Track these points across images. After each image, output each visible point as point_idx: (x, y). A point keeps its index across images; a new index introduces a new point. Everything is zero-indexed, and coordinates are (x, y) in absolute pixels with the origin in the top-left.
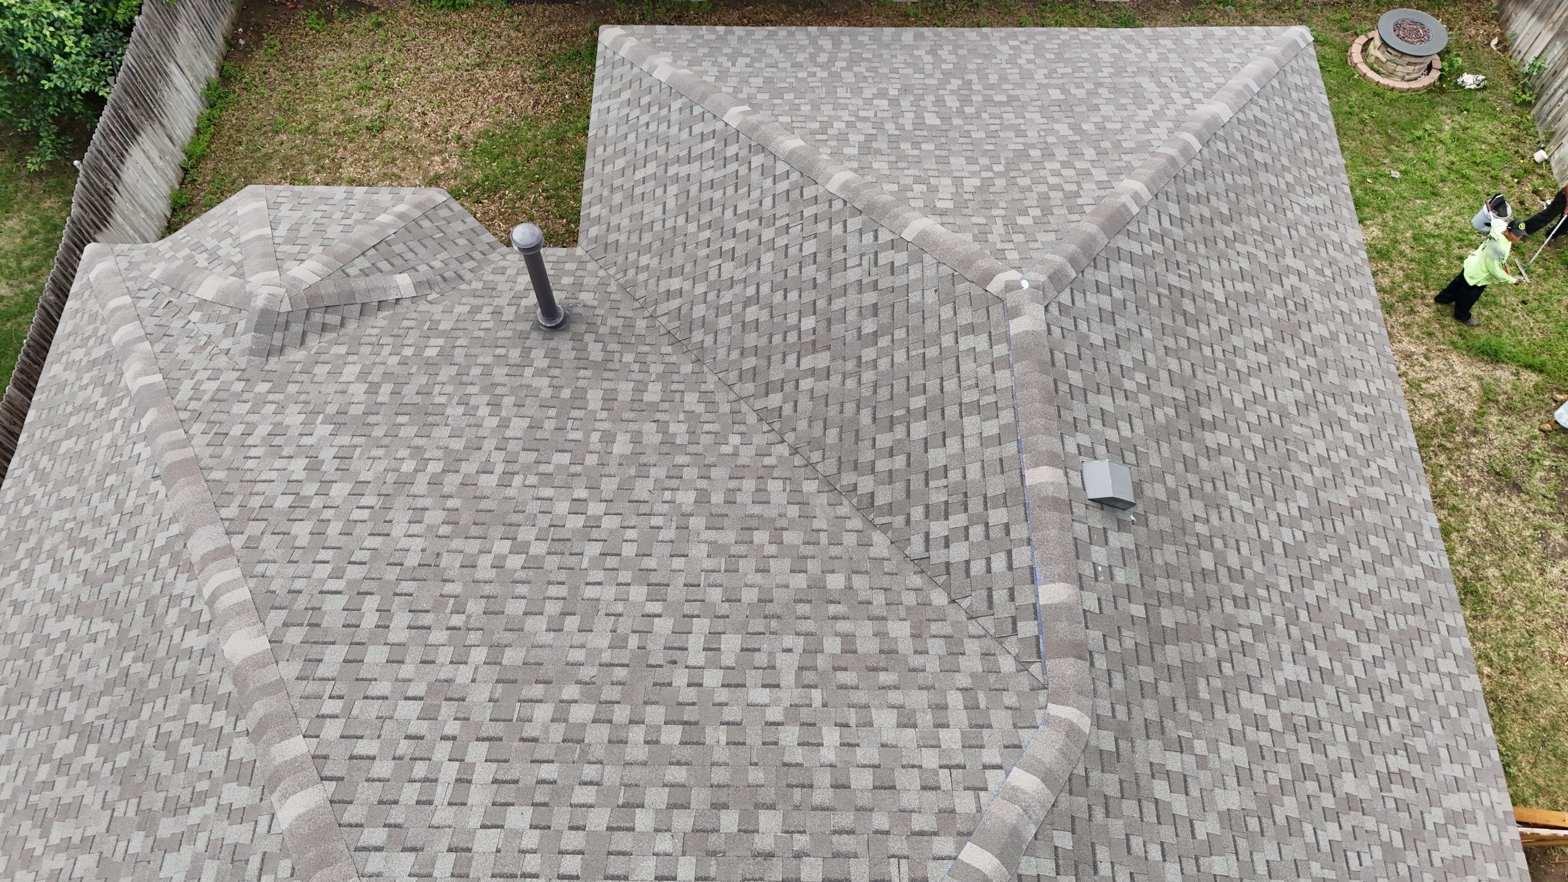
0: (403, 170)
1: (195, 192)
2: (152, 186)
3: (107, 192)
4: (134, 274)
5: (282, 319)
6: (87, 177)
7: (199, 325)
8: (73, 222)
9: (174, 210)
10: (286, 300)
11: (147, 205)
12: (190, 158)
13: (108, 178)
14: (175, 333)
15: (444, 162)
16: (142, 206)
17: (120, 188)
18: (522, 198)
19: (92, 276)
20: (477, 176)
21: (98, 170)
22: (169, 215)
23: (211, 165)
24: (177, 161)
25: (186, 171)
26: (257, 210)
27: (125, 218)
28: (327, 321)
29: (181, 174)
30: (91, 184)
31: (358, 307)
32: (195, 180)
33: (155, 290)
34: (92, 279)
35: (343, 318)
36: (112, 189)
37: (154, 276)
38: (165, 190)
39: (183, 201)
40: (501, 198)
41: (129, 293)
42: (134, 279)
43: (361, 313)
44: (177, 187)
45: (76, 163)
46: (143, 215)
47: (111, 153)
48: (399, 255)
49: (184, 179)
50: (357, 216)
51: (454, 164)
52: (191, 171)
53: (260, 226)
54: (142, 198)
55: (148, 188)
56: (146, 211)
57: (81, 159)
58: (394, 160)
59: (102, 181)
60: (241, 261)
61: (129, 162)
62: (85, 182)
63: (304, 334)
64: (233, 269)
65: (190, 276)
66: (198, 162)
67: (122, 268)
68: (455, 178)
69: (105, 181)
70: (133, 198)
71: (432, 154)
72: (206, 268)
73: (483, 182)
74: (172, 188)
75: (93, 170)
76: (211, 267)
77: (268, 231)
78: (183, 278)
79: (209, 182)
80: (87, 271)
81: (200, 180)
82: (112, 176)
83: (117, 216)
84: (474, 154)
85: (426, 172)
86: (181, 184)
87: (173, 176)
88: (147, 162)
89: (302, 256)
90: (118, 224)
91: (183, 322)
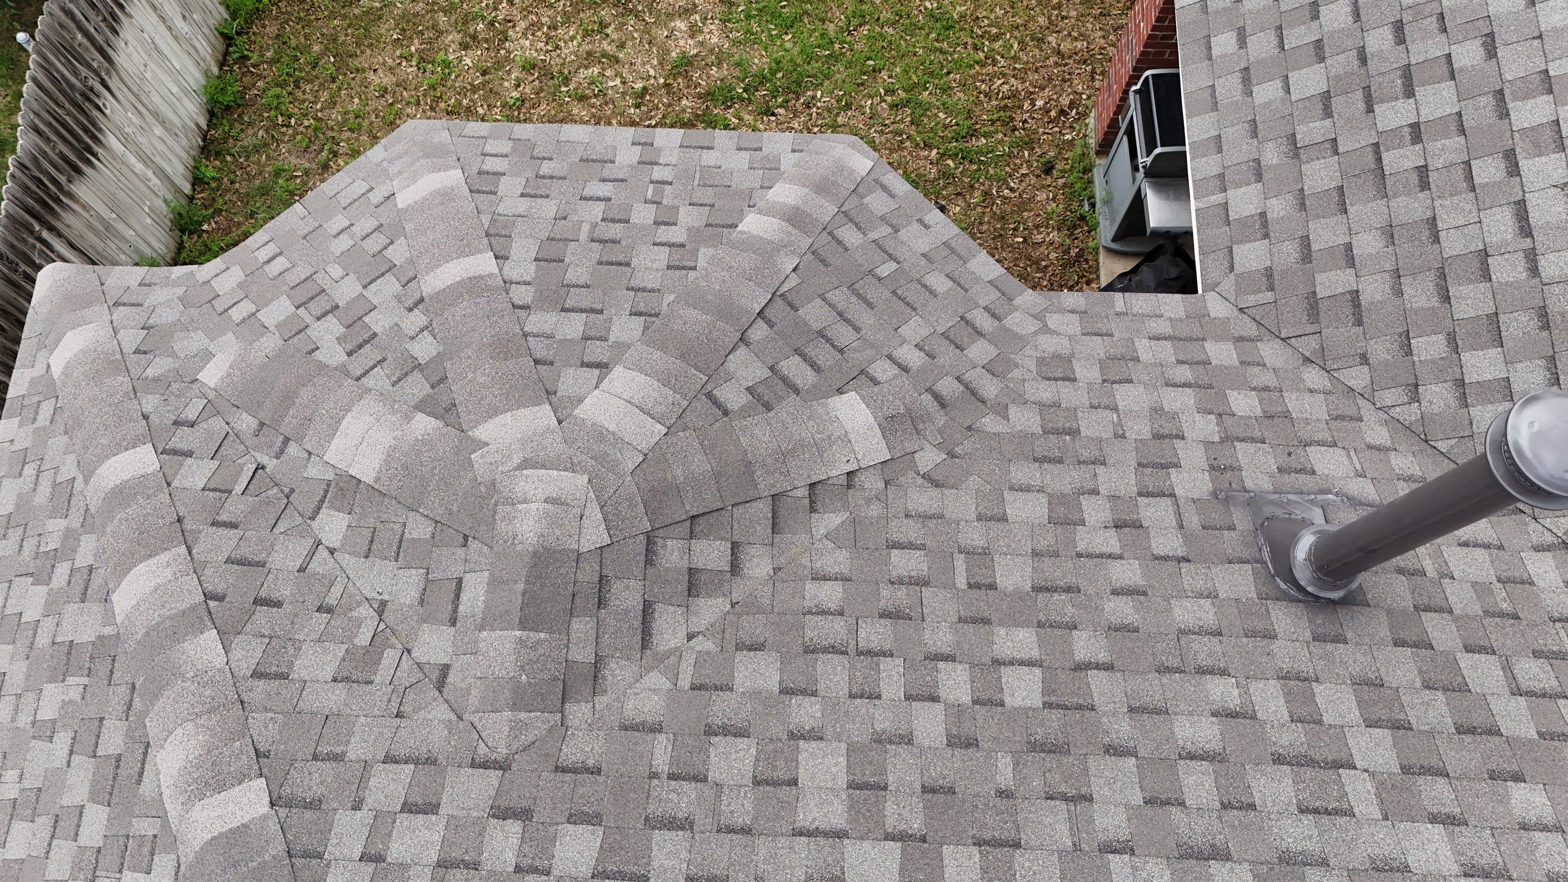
0: (622, 46)
1: (247, 80)
2: (176, 74)
3: (88, 95)
4: (159, 366)
5: (588, 574)
6: (46, 67)
7: (347, 560)
8: (22, 166)
9: (211, 114)
10: (594, 513)
11: (165, 110)
12: (234, 15)
13: (89, 67)
14: (285, 592)
15: (694, 31)
16: (156, 114)
17: (113, 83)
18: (848, 106)
19: (59, 360)
20: (759, 61)
21: (68, 51)
22: (203, 123)
23: (272, 29)
24: (212, 22)
25: (228, 39)
26: (446, 195)
27: (126, 140)
28: (699, 563)
29: (220, 45)
30: (54, 81)
31: (763, 508)
32: (245, 58)
33: (217, 425)
34: (56, 371)
35: (735, 546)
36: (98, 87)
37: (211, 376)
38: (195, 77)
39: (227, 99)
40: (808, 106)
41: (151, 436)
42: (161, 384)
43: (775, 528)
44: (215, 70)
45: (21, 37)
46: (158, 131)
47: (91, 14)
48: (821, 334)
49: (226, 54)
50: (689, 217)
51: (713, 35)
52: (239, 40)
53: (465, 250)
54: (156, 99)
55: (165, 78)
56: (163, 123)
57: (30, 27)
58: (603, 25)
59: (76, 73)
60: (438, 359)
61: (127, 31)
62: (41, 77)
63: (647, 610)
64: (417, 387)
65: (305, 394)
66: (249, 23)
67: (129, 347)
68: (719, 65)
69: (84, 72)
70: (140, 103)
71: (671, 16)
72: (343, 370)
73: (773, 73)
74: (207, 73)
75: (57, 51)
76: (357, 365)
77: (485, 263)
78: (289, 398)
79: (272, 62)
80: (49, 343)
81: (255, 58)
82: (97, 61)
83: (112, 141)
84: (748, 17)
85: (664, 52)
86: (221, 65)
87: (206, 49)
88: (162, 28)
89: (597, 352)
90: (114, 156)
91: (302, 547)
